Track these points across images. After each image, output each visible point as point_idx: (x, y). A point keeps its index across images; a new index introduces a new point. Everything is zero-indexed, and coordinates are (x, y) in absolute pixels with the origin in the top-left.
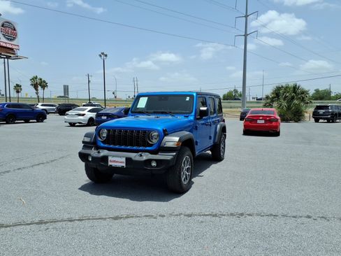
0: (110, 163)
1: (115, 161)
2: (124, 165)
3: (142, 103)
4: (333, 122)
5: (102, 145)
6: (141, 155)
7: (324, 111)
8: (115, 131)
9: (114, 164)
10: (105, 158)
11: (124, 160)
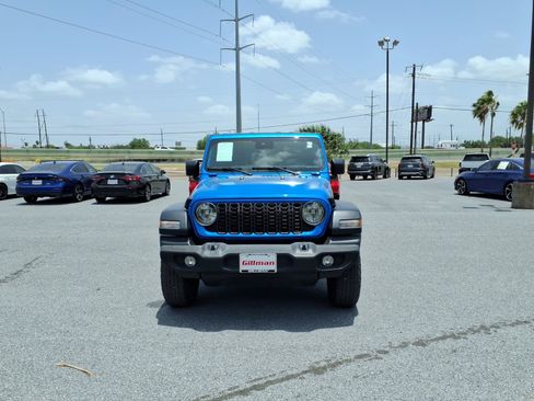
0: (242, 268)
1: (253, 263)
2: (274, 268)
3: (225, 153)
4: (373, 179)
5: (209, 234)
6: (304, 248)
7: (362, 164)
8: (235, 206)
9: (251, 269)
10: (233, 259)
11: (274, 258)
